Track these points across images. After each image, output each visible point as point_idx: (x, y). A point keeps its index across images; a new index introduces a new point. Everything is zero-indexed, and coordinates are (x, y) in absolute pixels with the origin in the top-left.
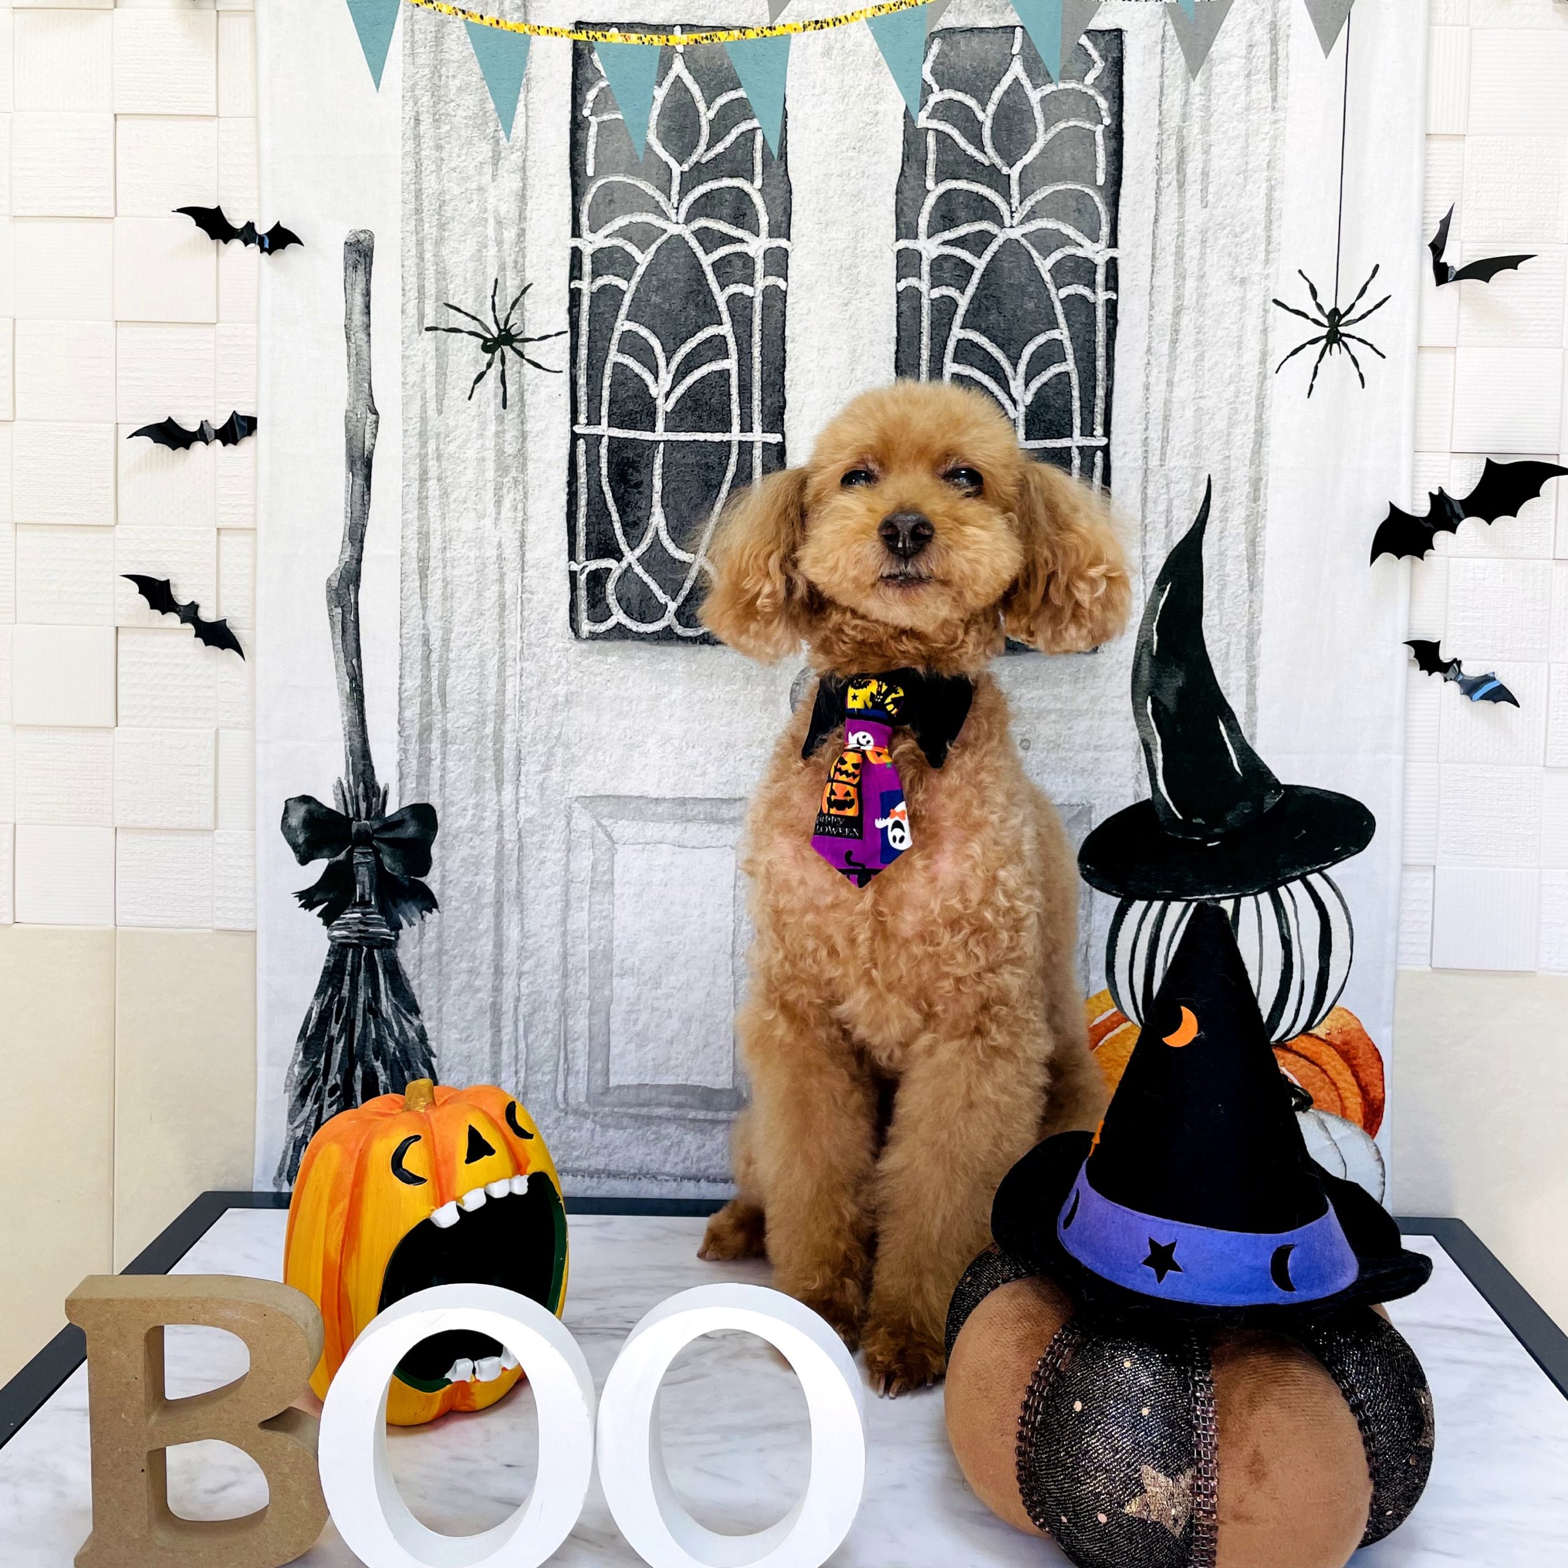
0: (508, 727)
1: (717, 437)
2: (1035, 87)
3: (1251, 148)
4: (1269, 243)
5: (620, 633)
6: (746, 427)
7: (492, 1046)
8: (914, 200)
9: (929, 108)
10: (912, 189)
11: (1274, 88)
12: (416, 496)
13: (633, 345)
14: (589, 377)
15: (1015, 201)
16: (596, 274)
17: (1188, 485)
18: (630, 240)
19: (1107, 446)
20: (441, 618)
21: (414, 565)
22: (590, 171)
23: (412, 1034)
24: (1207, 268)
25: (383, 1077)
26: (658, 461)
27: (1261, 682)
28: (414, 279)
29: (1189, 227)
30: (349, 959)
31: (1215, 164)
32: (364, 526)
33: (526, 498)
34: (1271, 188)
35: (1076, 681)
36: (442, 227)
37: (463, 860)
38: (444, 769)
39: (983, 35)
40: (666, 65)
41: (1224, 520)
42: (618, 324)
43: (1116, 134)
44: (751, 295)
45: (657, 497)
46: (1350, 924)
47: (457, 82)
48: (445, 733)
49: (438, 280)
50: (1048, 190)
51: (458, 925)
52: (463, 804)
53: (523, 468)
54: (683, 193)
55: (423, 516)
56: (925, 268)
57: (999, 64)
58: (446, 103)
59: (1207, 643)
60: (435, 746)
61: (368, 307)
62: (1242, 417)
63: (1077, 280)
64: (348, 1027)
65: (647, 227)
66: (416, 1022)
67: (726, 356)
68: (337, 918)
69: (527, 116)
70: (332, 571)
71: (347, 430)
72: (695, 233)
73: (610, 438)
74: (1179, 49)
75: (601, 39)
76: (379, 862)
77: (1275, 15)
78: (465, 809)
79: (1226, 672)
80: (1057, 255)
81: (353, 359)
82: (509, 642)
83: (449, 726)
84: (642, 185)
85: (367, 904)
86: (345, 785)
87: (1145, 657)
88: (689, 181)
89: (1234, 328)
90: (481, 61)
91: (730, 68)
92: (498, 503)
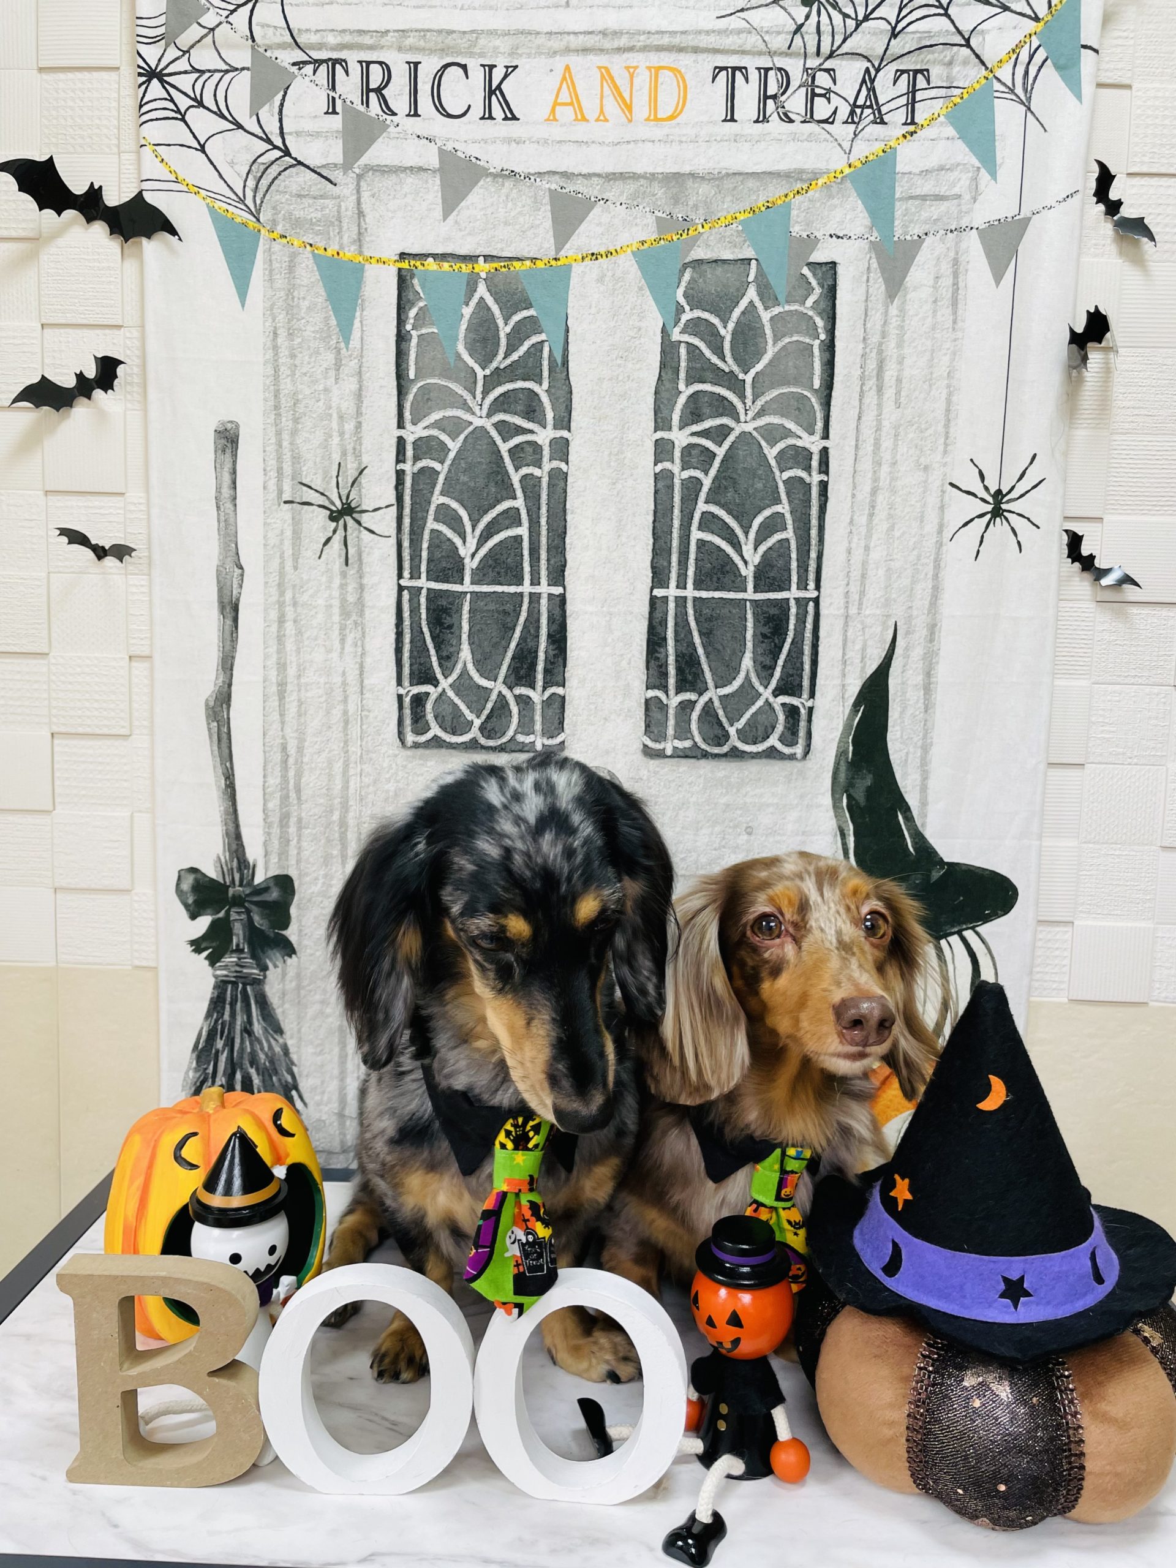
0: (351, 815)
1: (512, 589)
2: (766, 308)
3: (936, 361)
4: (947, 438)
5: (436, 743)
6: (535, 581)
7: (340, 1057)
8: (669, 400)
9: (681, 324)
10: (667, 390)
11: (955, 313)
12: (275, 635)
13: (446, 515)
14: (411, 541)
15: (749, 401)
16: (416, 459)
17: (879, 629)
18: (444, 431)
19: (818, 597)
20: (297, 730)
21: (274, 689)
22: (412, 375)
23: (277, 1049)
24: (898, 457)
25: (256, 1081)
26: (466, 608)
27: (932, 783)
28: (274, 462)
29: (886, 423)
30: (229, 992)
31: (907, 373)
32: (233, 658)
33: (364, 636)
34: (950, 394)
35: (789, 782)
36: (296, 421)
37: (315, 917)
38: (300, 848)
39: (726, 266)
40: (472, 288)
41: (907, 657)
42: (434, 498)
43: (830, 347)
44: (539, 475)
45: (465, 637)
46: (996, 969)
47: (307, 303)
48: (300, 820)
49: (293, 463)
50: (775, 393)
51: (312, 968)
52: (315, 875)
53: (361, 613)
54: (485, 393)
55: (281, 650)
56: (677, 454)
57: (738, 290)
58: (298, 320)
59: (890, 752)
60: (292, 830)
61: (234, 482)
62: (922, 576)
63: (797, 464)
64: (230, 1043)
65: (456, 421)
66: (281, 1041)
67: (520, 524)
68: (219, 961)
69: (362, 331)
70: (209, 693)
71: (219, 582)
72: (496, 425)
73: (428, 589)
74: (881, 279)
75: (420, 267)
76: (250, 920)
77: (957, 253)
78: (317, 879)
79: (905, 775)
80: (781, 445)
81: (222, 524)
82: (352, 749)
83: (303, 815)
84: (453, 386)
85: (242, 951)
86: (223, 860)
87: (842, 763)
88: (491, 383)
89: (918, 505)
90: (325, 286)
91: (524, 290)
92: (343, 641)
